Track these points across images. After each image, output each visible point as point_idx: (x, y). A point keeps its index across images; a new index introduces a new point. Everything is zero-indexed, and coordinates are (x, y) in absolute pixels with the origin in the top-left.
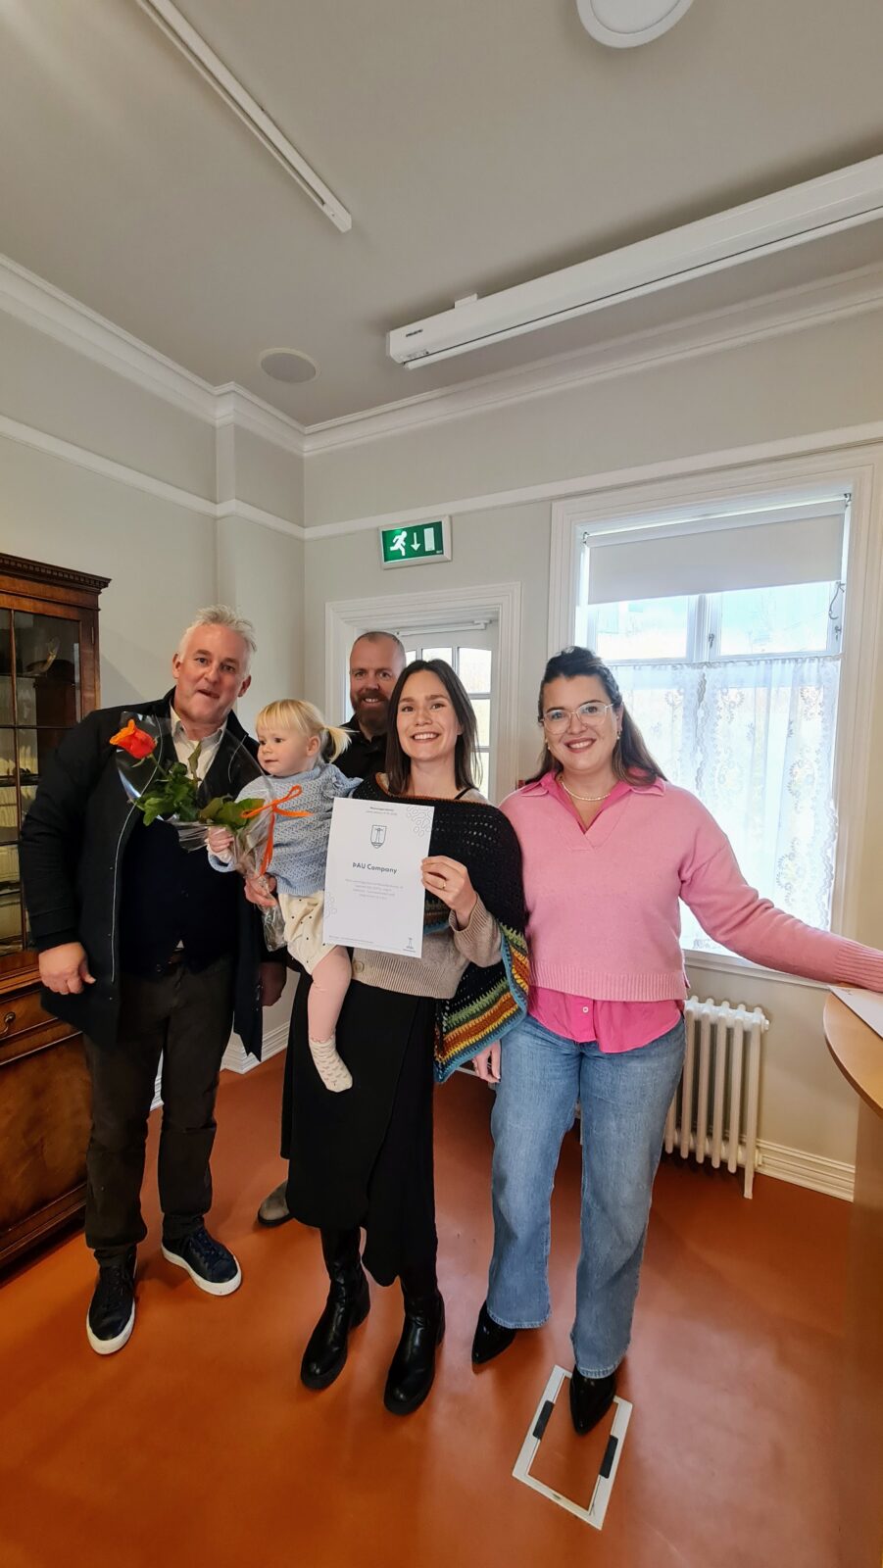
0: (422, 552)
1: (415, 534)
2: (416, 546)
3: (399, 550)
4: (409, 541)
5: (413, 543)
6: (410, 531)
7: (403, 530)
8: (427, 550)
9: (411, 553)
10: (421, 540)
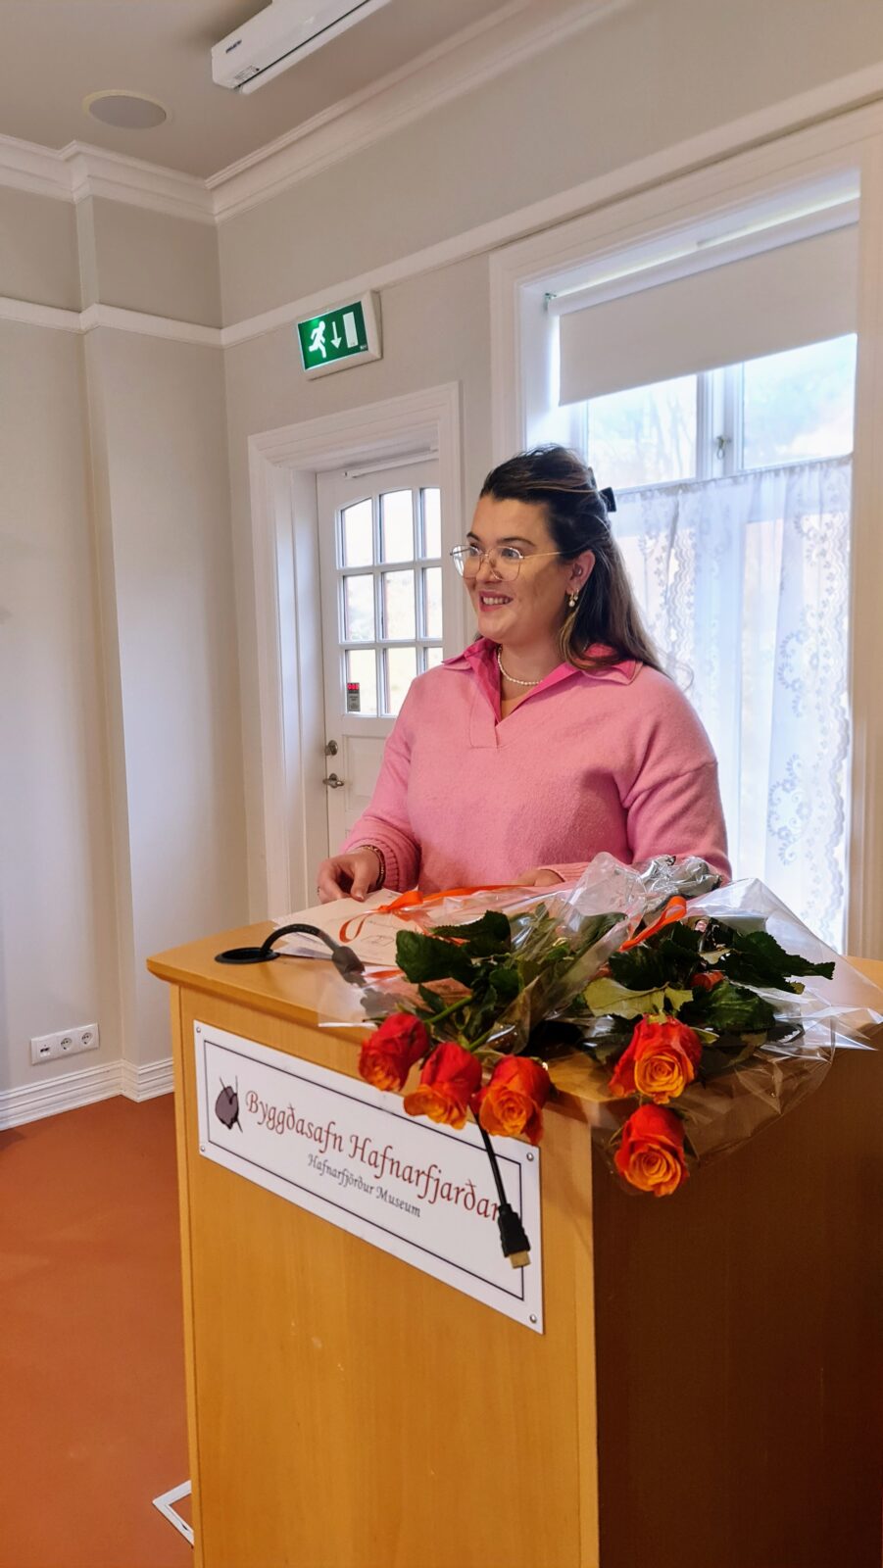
0: (344, 351)
1: (334, 324)
2: (336, 342)
3: (319, 351)
4: (328, 334)
5: (333, 338)
6: (328, 319)
7: (321, 319)
8: (349, 346)
9: (333, 353)
10: (342, 333)
